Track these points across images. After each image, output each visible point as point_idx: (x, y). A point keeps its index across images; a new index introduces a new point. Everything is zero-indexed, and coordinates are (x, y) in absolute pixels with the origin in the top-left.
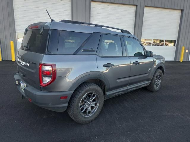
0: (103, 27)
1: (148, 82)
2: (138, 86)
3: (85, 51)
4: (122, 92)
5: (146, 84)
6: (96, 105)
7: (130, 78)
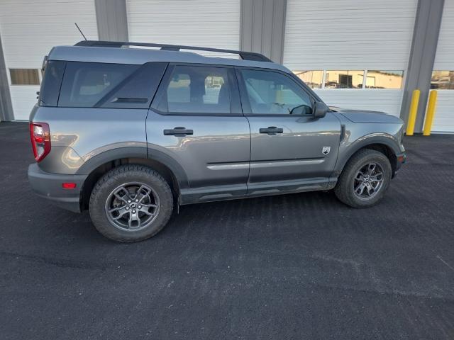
0: (181, 50)
1: (326, 180)
2: (286, 187)
3: (121, 100)
4: (230, 195)
5: (321, 184)
6: (151, 210)
7: (253, 165)
